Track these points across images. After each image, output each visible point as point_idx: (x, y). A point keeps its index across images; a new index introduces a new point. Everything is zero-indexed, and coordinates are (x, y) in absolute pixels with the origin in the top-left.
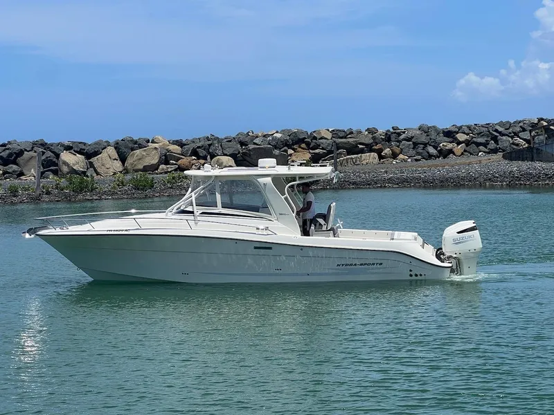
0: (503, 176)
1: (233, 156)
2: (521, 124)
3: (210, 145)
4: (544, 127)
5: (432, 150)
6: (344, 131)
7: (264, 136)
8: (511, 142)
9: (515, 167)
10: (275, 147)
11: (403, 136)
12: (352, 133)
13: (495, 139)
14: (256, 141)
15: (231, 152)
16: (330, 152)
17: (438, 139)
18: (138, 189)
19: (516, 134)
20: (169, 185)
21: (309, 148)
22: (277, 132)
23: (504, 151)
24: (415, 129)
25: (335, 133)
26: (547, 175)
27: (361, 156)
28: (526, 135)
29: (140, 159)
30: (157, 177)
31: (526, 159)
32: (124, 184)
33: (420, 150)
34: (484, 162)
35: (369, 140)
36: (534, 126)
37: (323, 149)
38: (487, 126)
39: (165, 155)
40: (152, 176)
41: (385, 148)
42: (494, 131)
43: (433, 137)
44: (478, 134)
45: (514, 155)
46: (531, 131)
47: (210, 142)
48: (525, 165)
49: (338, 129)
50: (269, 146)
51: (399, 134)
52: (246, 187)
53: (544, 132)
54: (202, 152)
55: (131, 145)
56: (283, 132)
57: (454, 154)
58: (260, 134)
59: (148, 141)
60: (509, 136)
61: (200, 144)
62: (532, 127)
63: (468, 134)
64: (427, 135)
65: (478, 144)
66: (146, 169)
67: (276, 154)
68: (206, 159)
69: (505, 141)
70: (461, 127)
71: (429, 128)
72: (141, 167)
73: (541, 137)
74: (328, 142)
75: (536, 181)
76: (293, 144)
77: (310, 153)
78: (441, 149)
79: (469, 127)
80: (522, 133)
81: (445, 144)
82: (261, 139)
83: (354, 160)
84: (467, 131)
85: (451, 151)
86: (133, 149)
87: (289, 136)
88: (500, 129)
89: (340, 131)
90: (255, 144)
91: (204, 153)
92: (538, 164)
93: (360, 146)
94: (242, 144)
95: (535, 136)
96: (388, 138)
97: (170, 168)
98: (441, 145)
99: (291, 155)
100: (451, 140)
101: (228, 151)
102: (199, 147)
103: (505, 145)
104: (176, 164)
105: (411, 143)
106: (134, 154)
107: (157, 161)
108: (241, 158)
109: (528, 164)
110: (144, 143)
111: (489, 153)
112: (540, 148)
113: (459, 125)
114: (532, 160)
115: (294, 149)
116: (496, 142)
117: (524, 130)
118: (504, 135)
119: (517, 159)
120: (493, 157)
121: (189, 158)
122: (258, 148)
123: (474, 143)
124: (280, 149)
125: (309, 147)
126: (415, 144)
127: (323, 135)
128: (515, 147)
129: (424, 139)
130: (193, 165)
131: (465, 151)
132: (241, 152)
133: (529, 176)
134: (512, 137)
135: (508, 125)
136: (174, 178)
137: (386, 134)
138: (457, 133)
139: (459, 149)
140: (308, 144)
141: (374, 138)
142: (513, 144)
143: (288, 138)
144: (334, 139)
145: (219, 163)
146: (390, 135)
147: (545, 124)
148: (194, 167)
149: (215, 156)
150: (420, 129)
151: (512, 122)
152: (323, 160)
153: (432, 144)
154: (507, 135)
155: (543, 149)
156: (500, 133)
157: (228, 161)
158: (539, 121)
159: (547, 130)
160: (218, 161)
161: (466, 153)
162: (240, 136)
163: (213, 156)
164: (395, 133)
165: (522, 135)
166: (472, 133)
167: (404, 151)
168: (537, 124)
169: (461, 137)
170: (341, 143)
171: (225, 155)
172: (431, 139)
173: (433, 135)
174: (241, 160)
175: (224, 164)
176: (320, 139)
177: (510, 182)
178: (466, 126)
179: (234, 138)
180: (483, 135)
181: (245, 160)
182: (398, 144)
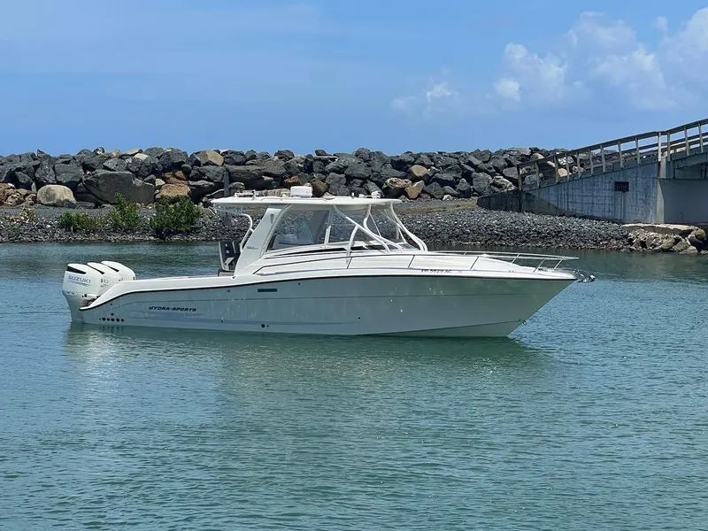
0: (477, 232)
1: (72, 185)
2: (506, 156)
3: (36, 167)
4: (538, 161)
5: (373, 188)
6: (242, 155)
7: (121, 157)
8: (491, 182)
9: (494, 219)
10: (137, 174)
11: (331, 166)
12: (254, 157)
13: (468, 176)
14: (108, 164)
15: (68, 180)
16: (220, 185)
17: (384, 172)
19: (498, 171)
21: (190, 179)
22: (140, 152)
23: (480, 194)
24: (350, 156)
25: (228, 157)
26: (539, 233)
28: (513, 173)
31: (511, 209)
33: (356, 187)
34: (450, 210)
35: (278, 169)
36: (525, 159)
37: (208, 180)
38: (457, 156)
41: (304, 183)
42: (467, 164)
43: (377, 168)
44: (444, 167)
45: (493, 201)
46: (518, 167)
47: (37, 162)
48: (509, 218)
49: (233, 150)
50: (128, 172)
51: (326, 162)
52: (88, 233)
53: (537, 170)
54: (23, 177)
56: (150, 151)
57: (407, 196)
58: (114, 154)
60: (489, 173)
61: (20, 165)
62: (522, 160)
63: (428, 167)
64: (369, 166)
65: (443, 183)
67: (138, 185)
68: (30, 189)
69: (482, 181)
70: (419, 155)
71: (371, 154)
73: (534, 177)
74: (218, 170)
75: (524, 241)
76: (164, 171)
77: (189, 185)
78: (388, 188)
79: (430, 156)
80: (508, 169)
81: (394, 179)
82: (116, 161)
84: (427, 161)
85: (403, 191)
87: (159, 158)
88: (476, 162)
89: (236, 153)
90: (106, 168)
91: (27, 178)
92: (527, 217)
93: (266, 178)
94: (86, 167)
95: (525, 175)
96: (308, 167)
98: (388, 181)
99: (160, 187)
100: (402, 173)
101: (64, 178)
102: (19, 169)
103: (482, 186)
105: (343, 176)
108: (84, 190)
109: (513, 215)
111: (458, 197)
112: (531, 192)
113: (415, 152)
114: (520, 210)
115: (164, 179)
116: (470, 180)
117: (510, 165)
118: (480, 170)
119: (498, 207)
120: (465, 203)
121: (3, 186)
122: (111, 175)
123: (438, 180)
124: (144, 177)
125: (188, 176)
126: (349, 178)
127: (210, 158)
128: (496, 189)
129: (362, 170)
130: (8, 196)
131: (423, 192)
132: (84, 179)
133: (513, 234)
134: (493, 175)
135: (487, 156)
137: (306, 161)
138: (413, 164)
139: (414, 188)
141: (287, 167)
142: (494, 184)
143: (157, 161)
144: (227, 166)
145: (49, 196)
146: (312, 163)
147: (541, 157)
148: (10, 199)
149: (44, 184)
150: (357, 156)
151: (493, 152)
152: (209, 198)
153: (376, 179)
154: (486, 171)
155: (536, 194)
156: (475, 167)
157: (63, 193)
158: (532, 153)
159: (542, 166)
160: (47, 192)
161: (425, 196)
162: (83, 155)
163: (40, 185)
164: (320, 159)
165: (506, 171)
166: (434, 166)
167: (332, 187)
168: (529, 157)
169: (418, 170)
170: (237, 171)
171: (59, 183)
172: (373, 171)
173: (377, 166)
174: (83, 191)
175: (58, 196)
176: (205, 165)
177: (486, 242)
178: (426, 154)
179: (74, 158)
180: (450, 169)
181: (89, 192)
182: (324, 177)
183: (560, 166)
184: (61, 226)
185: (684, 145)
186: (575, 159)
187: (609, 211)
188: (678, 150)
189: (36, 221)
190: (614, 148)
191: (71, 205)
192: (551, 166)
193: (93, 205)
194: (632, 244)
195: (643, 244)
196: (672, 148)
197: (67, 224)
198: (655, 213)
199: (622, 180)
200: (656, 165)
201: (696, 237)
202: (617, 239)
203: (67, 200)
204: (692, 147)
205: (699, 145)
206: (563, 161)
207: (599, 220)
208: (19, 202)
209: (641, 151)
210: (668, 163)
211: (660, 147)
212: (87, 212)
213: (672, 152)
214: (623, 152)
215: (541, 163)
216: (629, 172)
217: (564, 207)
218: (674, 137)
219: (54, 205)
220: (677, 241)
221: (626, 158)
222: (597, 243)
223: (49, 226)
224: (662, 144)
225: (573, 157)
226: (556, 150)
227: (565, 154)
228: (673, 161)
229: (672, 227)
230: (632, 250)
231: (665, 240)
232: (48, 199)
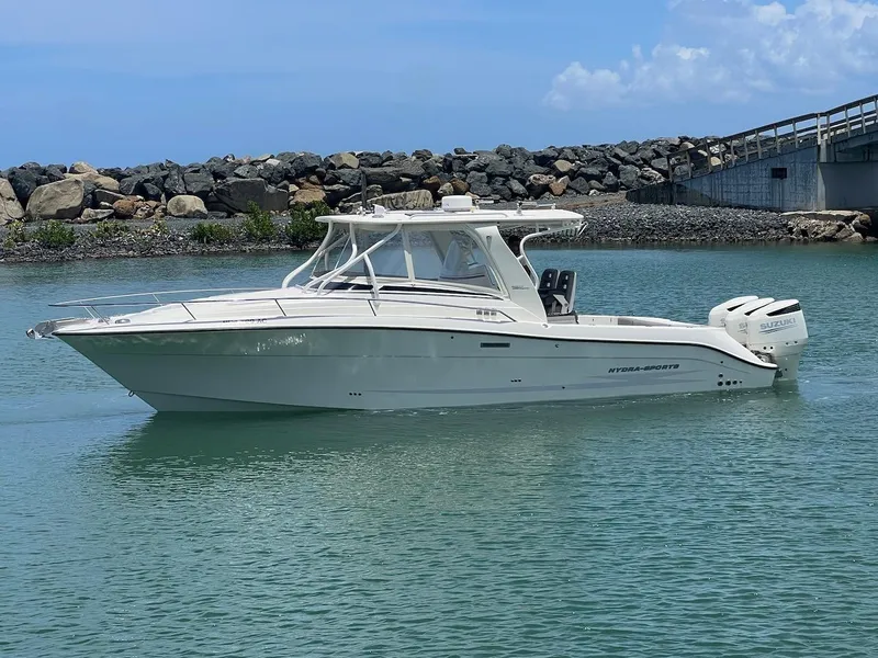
0: (627, 227)
1: (202, 195)
2: (655, 146)
3: (165, 177)
4: (689, 150)
5: (517, 186)
6: (379, 156)
7: (252, 163)
8: (639, 174)
9: (645, 213)
10: (269, 181)
11: (471, 164)
12: (391, 158)
13: (615, 170)
14: (239, 171)
15: (199, 188)
17: (527, 168)
18: (49, 247)
19: (647, 162)
20: (99, 241)
21: (323, 182)
22: (272, 157)
23: (628, 188)
24: (491, 153)
25: (364, 159)
26: (693, 226)
27: (405, 195)
28: (662, 164)
29: (51, 198)
30: (81, 228)
31: (662, 202)
32: (26, 238)
33: (498, 185)
34: (598, 205)
35: (417, 170)
36: (674, 149)
37: (344, 183)
38: (602, 149)
39: (93, 193)
40: (71, 226)
41: (444, 183)
42: (613, 157)
43: (518, 165)
44: (589, 161)
45: (643, 193)
46: (669, 158)
47: (165, 173)
48: (660, 211)
49: (368, 151)
50: (259, 179)
51: (465, 161)
52: (222, 244)
53: (688, 160)
54: (152, 189)
55: (36, 176)
56: (282, 156)
57: (552, 193)
58: (245, 161)
59: (64, 171)
60: (636, 166)
61: (148, 176)
62: (671, 150)
63: (572, 161)
64: (510, 163)
65: (589, 177)
66: (61, 215)
67: (271, 191)
68: (160, 200)
69: (630, 173)
70: (562, 150)
71: (512, 151)
72: (53, 212)
73: (685, 167)
74: (353, 173)
75: (677, 235)
76: (298, 176)
77: (324, 190)
78: (531, 185)
79: (574, 150)
80: (656, 160)
81: (537, 176)
82: (247, 168)
83: (394, 202)
84: (571, 156)
85: (546, 188)
86: (39, 183)
87: (291, 163)
88: (623, 154)
89: (371, 155)
91: (156, 189)
92: (679, 210)
93: (404, 180)
94: (217, 175)
95: (675, 165)
96: (447, 166)
97: (101, 213)
98: (532, 177)
99: (294, 193)
100: (547, 169)
101: (194, 187)
102: (147, 181)
103: (630, 179)
104: (110, 208)
105: (484, 174)
106: (41, 190)
107: (79, 202)
108: (215, 199)
109: (664, 208)
110: (58, 173)
111: (605, 191)
112: (682, 183)
113: (558, 147)
114: (671, 203)
115: (298, 185)
116: (617, 173)
117: (659, 155)
118: (628, 163)
119: (649, 200)
120: (612, 197)
121: (132, 199)
122: (242, 182)
123: (582, 174)
124: (277, 184)
125: (322, 180)
126: (491, 177)
127: (345, 160)
128: (645, 182)
129: (504, 168)
130: (137, 208)
131: (568, 187)
132: (215, 188)
133: (666, 228)
134: (640, 167)
135: (634, 148)
136: (106, 230)
137: (445, 160)
138: (557, 159)
139: (559, 184)
140: (321, 176)
141: (426, 167)
142: (642, 177)
143: (290, 166)
144: (363, 168)
145: (179, 207)
146: (451, 163)
147: (691, 146)
148: (139, 212)
149: (174, 195)
150: (498, 153)
151: (640, 143)
152: (345, 202)
153: (517, 177)
154: (633, 164)
155: (688, 186)
156: (622, 159)
157: (194, 203)
158: (682, 142)
159: (693, 155)
160: (178, 203)
161: (569, 191)
162: (213, 163)
163: (169, 196)
164: (459, 158)
165: (655, 162)
166: (579, 160)
167: (473, 186)
168: (678, 146)
169: (562, 166)
170: (374, 174)
171: (190, 193)
172: (515, 168)
173: (519, 162)
174: (214, 201)
175: (188, 208)
176: (340, 168)
177: (637, 237)
178: (569, 148)
179: (203, 167)
180: (596, 163)
181: (220, 201)
182: (464, 176)
183: (713, 155)
184: (194, 238)
185: (845, 126)
186: (728, 147)
187: (767, 199)
188: (838, 132)
189: (168, 233)
190: (771, 133)
191: (203, 216)
192: (703, 155)
193: (224, 214)
194: (792, 233)
195: (804, 233)
196: (832, 130)
197: (200, 236)
198: (816, 199)
199: (779, 166)
200: (816, 149)
201: (861, 222)
202: (775, 229)
203: (198, 211)
204: (853, 128)
205: (860, 126)
206: (715, 149)
207: (755, 209)
208: (149, 215)
209: (799, 135)
210: (828, 146)
211: (820, 130)
212: (220, 222)
213: (832, 134)
214: (780, 137)
215: (691, 153)
216: (786, 157)
217: (719, 197)
218: (834, 118)
219: (185, 217)
220: (840, 227)
221: (782, 143)
222: (755, 234)
223: (181, 238)
224: (822, 126)
225: (726, 145)
226: (706, 138)
227: (716, 141)
228: (834, 143)
229: (834, 213)
230: (792, 239)
231: (827, 228)
232: (179, 211)
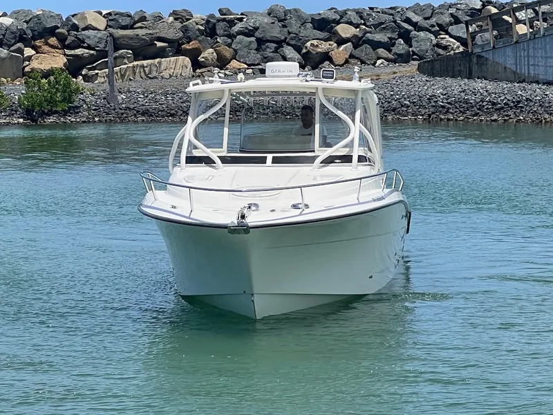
0: (418, 104)
2: (452, 11)
4: (491, 16)
6: (129, 16)
8: (434, 42)
9: (440, 87)
10: (2, 43)
11: (238, 27)
12: (144, 19)
13: (406, 36)
16: (103, 54)
17: (304, 33)
19: (443, 28)
21: (64, 46)
22: (5, 14)
23: (421, 58)
24: (261, 14)
25: (113, 19)
26: (494, 104)
27: (160, 63)
28: (459, 30)
31: (460, 75)
34: (385, 77)
35: (174, 33)
36: (475, 14)
37: (89, 47)
38: (392, 12)
41: (205, 49)
42: (404, 21)
44: (376, 26)
45: (437, 66)
46: (467, 24)
48: (457, 86)
51: (231, 23)
53: (491, 27)
56: (16, 14)
57: (332, 62)
60: (431, 32)
62: (472, 15)
63: (357, 26)
64: (284, 26)
65: (376, 45)
69: (424, 41)
70: (345, 13)
71: (286, 12)
73: (487, 35)
74: (99, 35)
75: (476, 115)
77: (65, 54)
78: (308, 53)
79: (359, 13)
80: (454, 27)
83: (147, 70)
85: (326, 57)
87: (27, 22)
88: (415, 18)
89: (121, 14)
92: (479, 84)
93: (159, 44)
95: (475, 33)
96: (210, 29)
98: (308, 44)
99: (29, 58)
100: (326, 35)
103: (424, 47)
105: (253, 39)
109: (462, 83)
111: (394, 61)
112: (483, 54)
113: (340, 9)
114: (470, 76)
115: (34, 48)
116: (408, 41)
117: (457, 21)
118: (420, 29)
119: (443, 73)
120: (401, 69)
123: (369, 42)
124: (10, 47)
125: (63, 43)
126: (261, 42)
127: (91, 21)
128: (440, 51)
129: (276, 32)
131: (352, 56)
133: (463, 105)
134: (436, 34)
135: (429, 12)
137: (208, 22)
138: (338, 23)
139: (340, 53)
140: (62, 39)
141: (185, 29)
142: (438, 45)
143: (25, 26)
144: (111, 30)
146: (214, 25)
147: (494, 11)
150: (269, 14)
151: (436, 5)
152: (89, 70)
153: (293, 42)
154: (427, 30)
155: (489, 56)
156: (415, 25)
158: (484, 6)
159: (496, 21)
161: (353, 61)
164: (224, 20)
165: (453, 29)
166: (364, 24)
167: (240, 53)
168: (480, 10)
169: (345, 31)
170: (123, 37)
172: (289, 33)
173: (294, 26)
176: (84, 29)
177: (430, 116)
178: (354, 10)
180: (384, 28)
182: (229, 41)
186: (536, 12)
192: (507, 22)
206: (521, 15)
215: (494, 19)
217: (524, 71)
225: (534, 10)
226: (512, 2)
227: (524, 6)
